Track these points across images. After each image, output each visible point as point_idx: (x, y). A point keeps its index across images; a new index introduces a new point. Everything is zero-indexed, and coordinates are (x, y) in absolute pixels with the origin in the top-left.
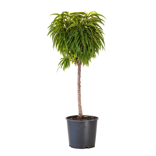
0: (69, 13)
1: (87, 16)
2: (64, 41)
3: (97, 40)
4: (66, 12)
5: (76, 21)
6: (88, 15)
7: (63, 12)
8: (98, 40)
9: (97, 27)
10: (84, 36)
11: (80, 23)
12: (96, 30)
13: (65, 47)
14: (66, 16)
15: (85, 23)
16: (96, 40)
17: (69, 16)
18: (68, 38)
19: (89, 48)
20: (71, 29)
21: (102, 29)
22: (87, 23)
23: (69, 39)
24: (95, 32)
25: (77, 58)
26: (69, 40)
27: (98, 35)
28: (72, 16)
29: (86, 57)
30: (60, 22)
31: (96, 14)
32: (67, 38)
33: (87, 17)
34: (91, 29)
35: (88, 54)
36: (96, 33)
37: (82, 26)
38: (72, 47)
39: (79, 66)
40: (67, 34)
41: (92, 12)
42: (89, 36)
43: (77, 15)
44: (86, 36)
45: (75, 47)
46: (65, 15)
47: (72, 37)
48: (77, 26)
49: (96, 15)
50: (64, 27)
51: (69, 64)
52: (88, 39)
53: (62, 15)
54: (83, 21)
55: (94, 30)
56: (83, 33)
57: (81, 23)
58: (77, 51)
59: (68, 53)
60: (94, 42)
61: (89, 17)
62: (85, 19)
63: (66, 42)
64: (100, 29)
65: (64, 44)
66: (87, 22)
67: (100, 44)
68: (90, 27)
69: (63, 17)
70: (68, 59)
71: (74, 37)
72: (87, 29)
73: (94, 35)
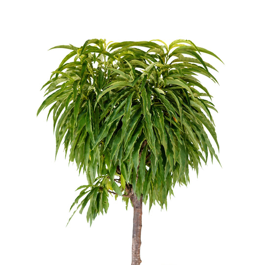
0: (107, 42)
1: (164, 55)
2: (88, 134)
3: (194, 131)
4: (97, 42)
5: (127, 72)
6: (165, 52)
7: (87, 42)
8: (198, 132)
9: (193, 91)
10: (153, 120)
11: (142, 76)
12: (191, 98)
13: (92, 152)
14: (97, 54)
15: (157, 76)
16: (191, 132)
17: (108, 54)
18: (101, 126)
19: (169, 159)
20: (113, 96)
21: (208, 95)
22: (162, 77)
23: (103, 128)
24: (189, 105)
25: (131, 186)
26: (104, 133)
27: (197, 116)
28: (115, 53)
29: (161, 184)
30: (77, 73)
31: (191, 48)
32: (97, 126)
33: (162, 57)
34: (177, 95)
35: (165, 176)
36: (193, 108)
37: (146, 86)
38: (116, 153)
39: (138, 209)
40: (97, 112)
41: (179, 41)
42: (170, 120)
43: (131, 50)
44: (161, 121)
45: (125, 154)
46: (94, 49)
47: (115, 122)
48: (131, 85)
49: (192, 50)
50: (90, 88)
51: (105, 206)
52: (165, 129)
53: (85, 49)
54: (150, 73)
55: (187, 100)
56: (151, 112)
57: (146, 76)
58: (130, 166)
59: (103, 171)
60: (184, 137)
61: (170, 56)
62: (157, 64)
63: (96, 139)
64: (204, 95)
65: (89, 141)
66: (163, 73)
67: (206, 145)
68: (174, 91)
69: (87, 55)
70: (101, 188)
71: (121, 123)
72: (164, 97)
73: (185, 116)
